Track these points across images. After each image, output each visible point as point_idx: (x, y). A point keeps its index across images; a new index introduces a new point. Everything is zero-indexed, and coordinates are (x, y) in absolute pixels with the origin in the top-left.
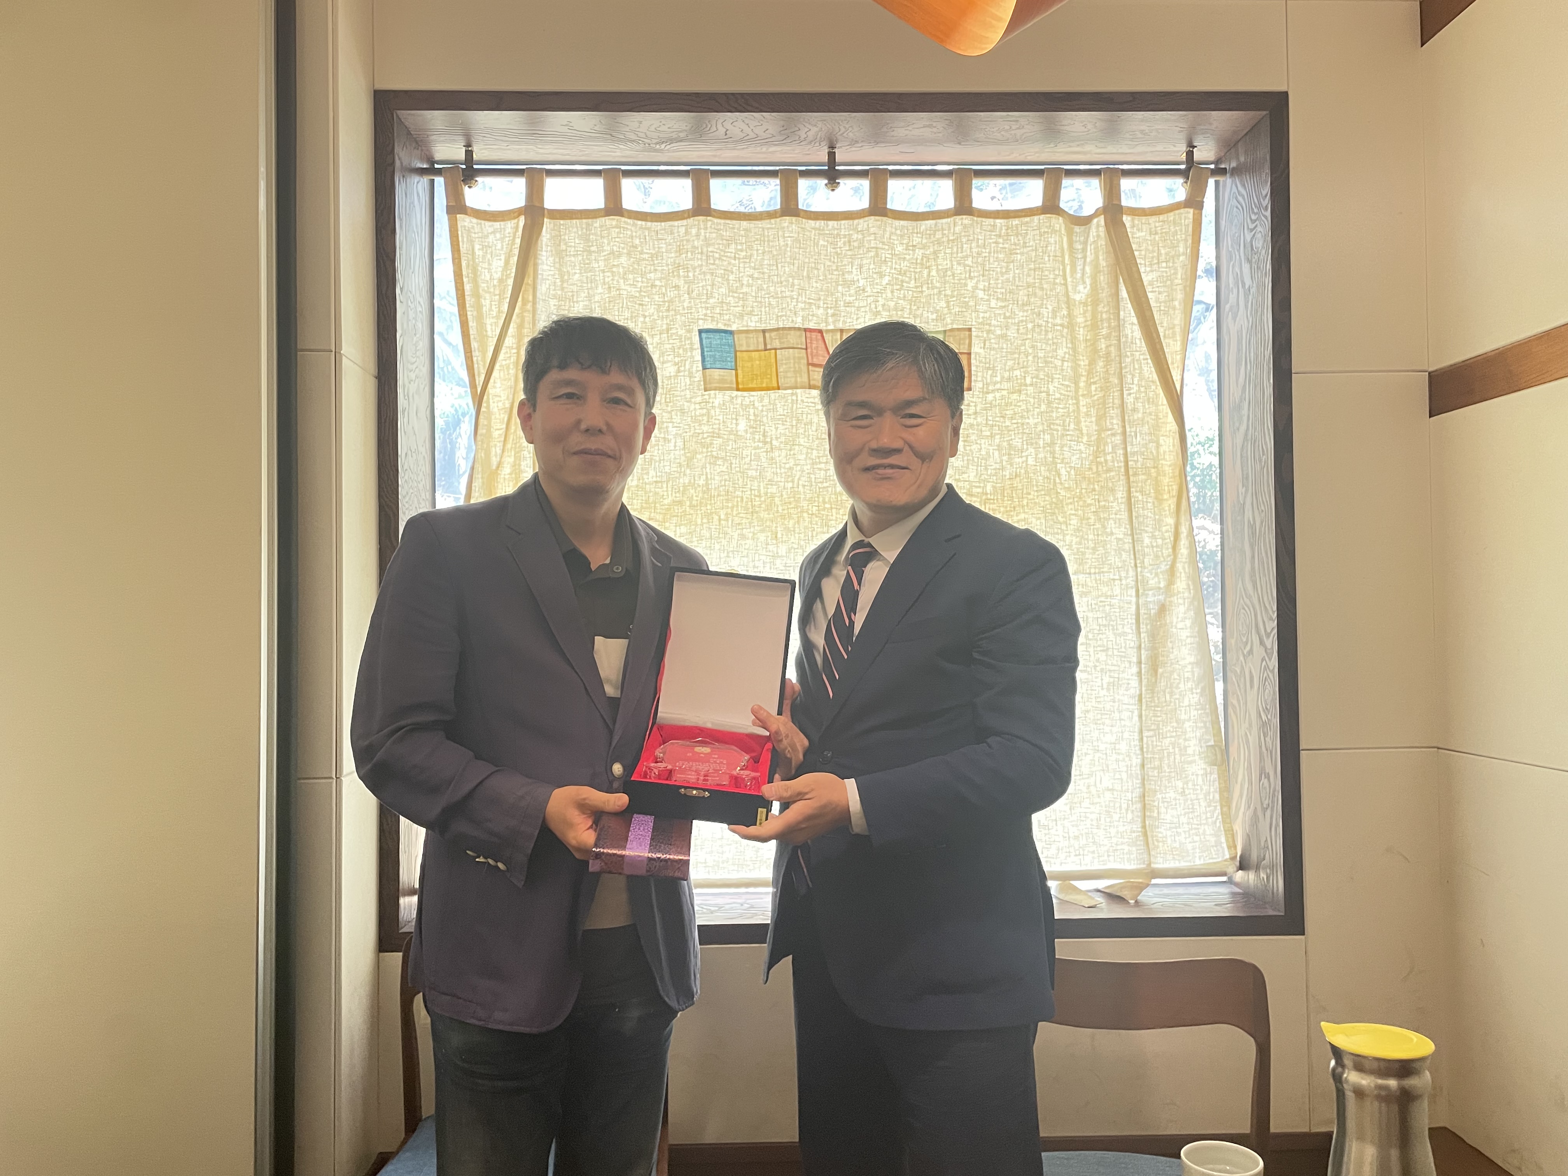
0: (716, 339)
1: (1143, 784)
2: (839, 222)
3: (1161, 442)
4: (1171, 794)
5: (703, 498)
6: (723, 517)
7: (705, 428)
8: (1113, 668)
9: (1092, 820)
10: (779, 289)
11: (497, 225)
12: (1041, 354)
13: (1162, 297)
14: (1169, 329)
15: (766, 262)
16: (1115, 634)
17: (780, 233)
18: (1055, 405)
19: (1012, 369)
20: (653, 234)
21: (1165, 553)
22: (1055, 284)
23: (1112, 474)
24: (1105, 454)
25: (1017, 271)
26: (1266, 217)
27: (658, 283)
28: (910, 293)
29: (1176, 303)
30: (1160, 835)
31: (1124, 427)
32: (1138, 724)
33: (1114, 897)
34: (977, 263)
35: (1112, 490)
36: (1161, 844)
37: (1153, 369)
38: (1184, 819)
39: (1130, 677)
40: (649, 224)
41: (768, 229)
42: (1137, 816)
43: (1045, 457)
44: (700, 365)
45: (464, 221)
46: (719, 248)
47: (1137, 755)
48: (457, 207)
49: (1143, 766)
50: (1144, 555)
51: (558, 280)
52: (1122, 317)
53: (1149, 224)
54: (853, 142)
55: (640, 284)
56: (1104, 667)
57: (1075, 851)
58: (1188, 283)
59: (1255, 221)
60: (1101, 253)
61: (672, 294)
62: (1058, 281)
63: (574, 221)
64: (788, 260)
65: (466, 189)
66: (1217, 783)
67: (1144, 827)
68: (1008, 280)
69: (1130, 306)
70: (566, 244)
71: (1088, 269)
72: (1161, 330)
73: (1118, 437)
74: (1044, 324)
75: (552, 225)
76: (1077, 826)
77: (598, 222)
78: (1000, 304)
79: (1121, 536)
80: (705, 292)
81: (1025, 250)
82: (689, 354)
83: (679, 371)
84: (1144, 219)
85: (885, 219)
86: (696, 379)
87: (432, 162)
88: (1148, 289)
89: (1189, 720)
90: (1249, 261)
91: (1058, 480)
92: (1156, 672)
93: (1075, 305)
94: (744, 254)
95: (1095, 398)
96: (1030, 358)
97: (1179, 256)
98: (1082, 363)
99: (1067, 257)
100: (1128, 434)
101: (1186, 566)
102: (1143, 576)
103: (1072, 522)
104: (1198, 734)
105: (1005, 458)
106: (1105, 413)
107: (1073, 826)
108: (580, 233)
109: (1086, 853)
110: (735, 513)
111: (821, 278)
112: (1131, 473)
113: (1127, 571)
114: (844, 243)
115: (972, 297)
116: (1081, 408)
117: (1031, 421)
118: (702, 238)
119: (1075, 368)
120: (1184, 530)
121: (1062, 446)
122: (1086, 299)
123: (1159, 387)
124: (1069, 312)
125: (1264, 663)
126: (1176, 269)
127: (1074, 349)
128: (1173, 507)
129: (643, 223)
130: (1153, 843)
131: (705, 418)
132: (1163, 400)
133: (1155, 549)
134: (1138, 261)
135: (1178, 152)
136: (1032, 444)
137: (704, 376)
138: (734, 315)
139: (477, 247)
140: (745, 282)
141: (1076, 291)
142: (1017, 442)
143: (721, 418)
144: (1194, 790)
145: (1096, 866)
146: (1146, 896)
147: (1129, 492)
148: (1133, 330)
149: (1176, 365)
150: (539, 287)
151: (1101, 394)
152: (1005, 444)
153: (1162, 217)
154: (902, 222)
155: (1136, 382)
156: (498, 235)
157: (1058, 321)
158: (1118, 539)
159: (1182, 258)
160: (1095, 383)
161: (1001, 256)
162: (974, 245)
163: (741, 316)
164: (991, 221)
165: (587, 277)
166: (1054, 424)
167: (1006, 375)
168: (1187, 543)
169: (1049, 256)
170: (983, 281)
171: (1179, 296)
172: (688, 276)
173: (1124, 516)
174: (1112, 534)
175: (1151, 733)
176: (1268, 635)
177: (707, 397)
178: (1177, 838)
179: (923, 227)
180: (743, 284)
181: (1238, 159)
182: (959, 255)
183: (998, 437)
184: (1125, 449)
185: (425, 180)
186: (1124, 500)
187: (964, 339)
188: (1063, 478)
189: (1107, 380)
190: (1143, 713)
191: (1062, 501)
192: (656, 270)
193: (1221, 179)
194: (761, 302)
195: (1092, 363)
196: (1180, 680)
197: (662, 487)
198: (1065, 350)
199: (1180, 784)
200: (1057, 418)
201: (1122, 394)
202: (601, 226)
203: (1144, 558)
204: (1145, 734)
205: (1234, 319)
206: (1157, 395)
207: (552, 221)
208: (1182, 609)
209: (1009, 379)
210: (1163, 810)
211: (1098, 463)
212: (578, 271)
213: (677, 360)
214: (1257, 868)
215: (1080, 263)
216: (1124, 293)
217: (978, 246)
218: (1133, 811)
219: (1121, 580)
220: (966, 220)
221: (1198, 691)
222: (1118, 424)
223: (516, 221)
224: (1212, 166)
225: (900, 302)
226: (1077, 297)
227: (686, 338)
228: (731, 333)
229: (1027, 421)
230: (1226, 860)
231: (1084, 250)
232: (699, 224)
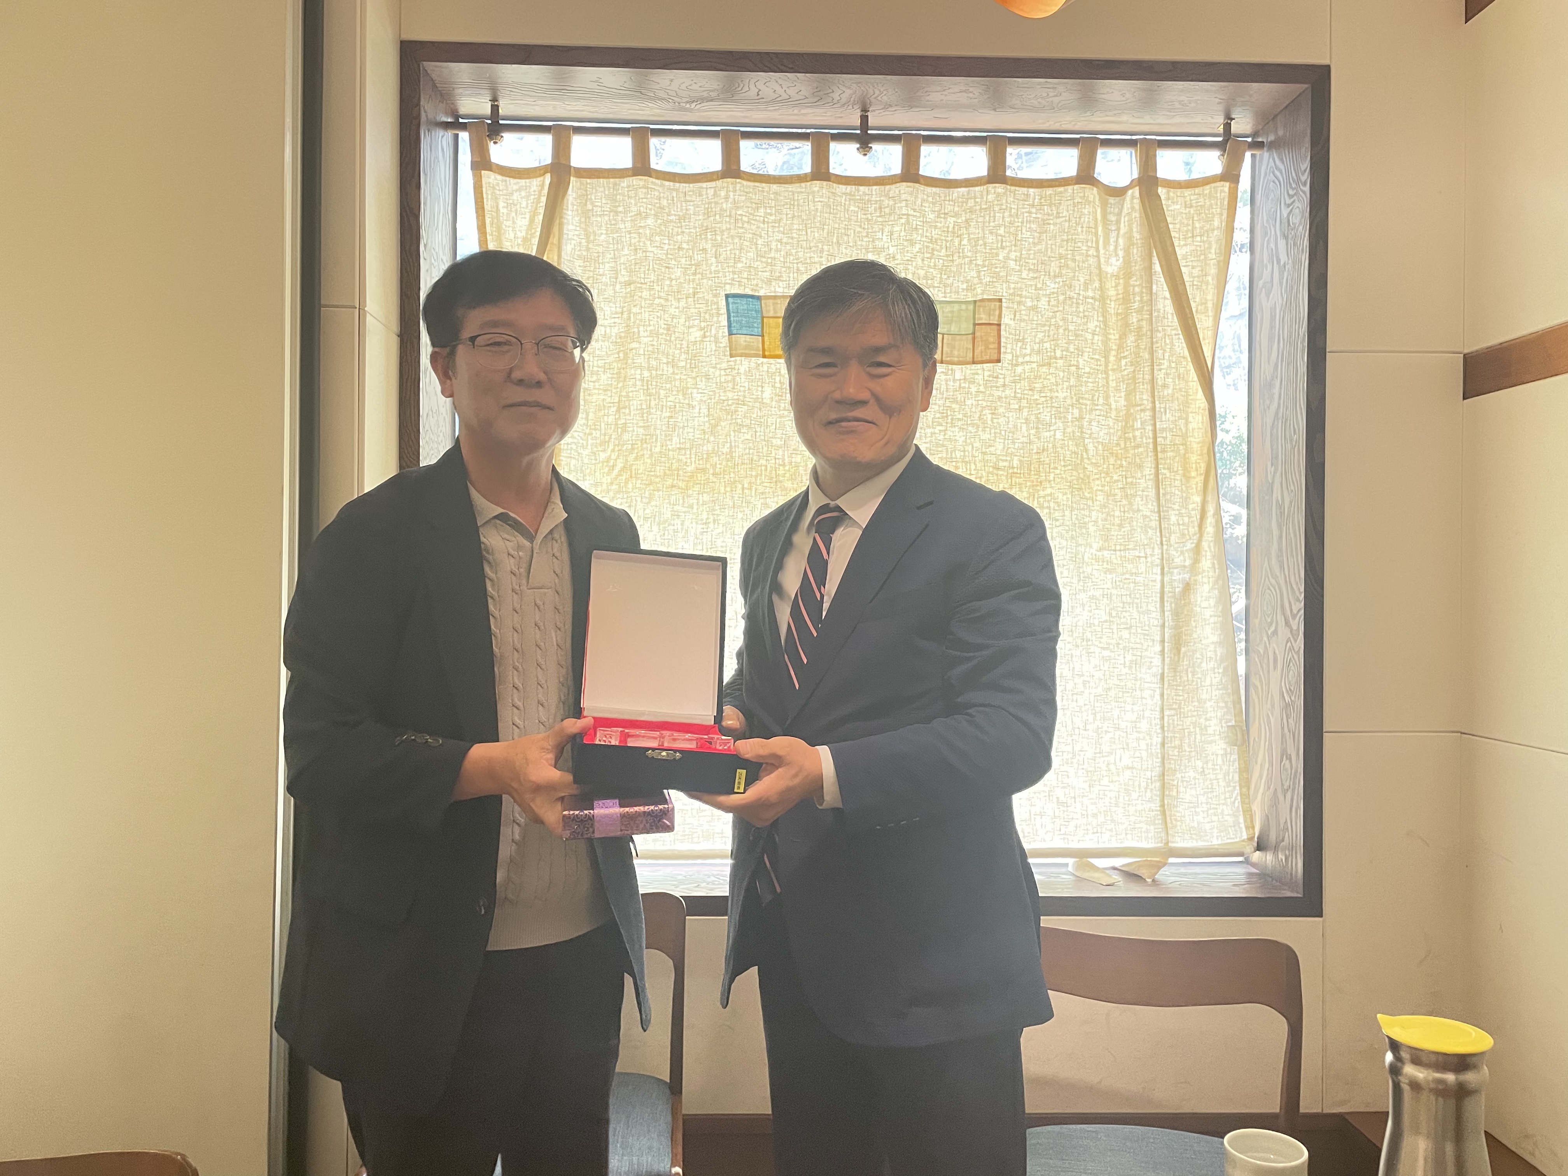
0: (743, 305)
1: (1163, 763)
2: (870, 188)
3: (1191, 419)
4: (1192, 774)
5: (727, 465)
6: (746, 486)
7: (730, 395)
8: (1139, 646)
9: (1111, 798)
10: (808, 255)
11: (522, 182)
12: (1071, 328)
13: (1196, 272)
14: (1202, 304)
15: (795, 227)
16: (1138, 612)
17: (810, 197)
18: (1084, 379)
19: (1042, 341)
20: (682, 195)
21: (1192, 531)
22: (1088, 256)
23: (1141, 450)
24: (1134, 430)
25: (1050, 242)
26: (1304, 193)
27: (685, 246)
28: (941, 261)
29: (1210, 278)
30: (1179, 814)
31: (1154, 402)
32: (1159, 702)
33: (1132, 876)
34: (1009, 233)
35: (1140, 467)
36: (1179, 823)
37: (1185, 345)
38: (1203, 799)
39: (1152, 655)
40: (677, 185)
41: (798, 193)
42: (1156, 795)
43: (1073, 432)
44: (726, 330)
45: (489, 178)
46: (747, 212)
47: (1158, 734)
48: (482, 163)
49: (1163, 744)
50: (1170, 534)
51: (583, 241)
52: (1154, 291)
53: (1184, 197)
54: (887, 106)
55: (666, 247)
56: (1127, 645)
57: (1093, 828)
58: (1222, 258)
59: (1292, 196)
60: (1134, 226)
61: (698, 257)
62: (1090, 253)
63: (601, 180)
64: (818, 224)
65: (491, 145)
66: (1236, 764)
67: (1163, 806)
68: (1040, 251)
69: (1162, 280)
70: (592, 204)
71: (1121, 241)
72: (1193, 305)
73: (1148, 413)
74: (1075, 296)
75: (579, 183)
76: (1095, 803)
77: (625, 182)
78: (1031, 275)
79: (1148, 514)
80: (733, 256)
81: (1058, 221)
82: (715, 319)
83: (705, 336)
84: (1179, 192)
85: (917, 185)
86: (722, 345)
87: (457, 116)
88: (1182, 263)
89: (1210, 700)
90: (1286, 237)
91: (1085, 456)
92: (1179, 651)
93: (1106, 278)
94: (773, 218)
95: (1126, 373)
96: (1061, 331)
97: (1213, 230)
98: (1112, 337)
99: (1100, 229)
100: (1157, 409)
101: (1212, 544)
102: (1169, 554)
103: (1098, 498)
104: (1219, 714)
105: (1033, 432)
106: (1135, 389)
107: (1092, 804)
108: (607, 192)
109: (1104, 831)
110: (758, 481)
111: (851, 244)
112: (1159, 449)
113: (1153, 548)
114: (875, 210)
115: (1003, 267)
116: (1110, 383)
117: (1061, 395)
118: (731, 200)
119: (1106, 342)
120: (1211, 509)
121: (1090, 422)
122: (1118, 272)
123: (1190, 364)
124: (1101, 284)
125: (1289, 644)
126: (1210, 243)
127: (1105, 322)
128: (1201, 485)
129: (672, 184)
130: (1172, 823)
131: (730, 385)
132: (1193, 376)
133: (1181, 527)
134: (1173, 234)
135: (1215, 124)
136: (1060, 418)
137: (730, 342)
138: (763, 281)
139: (501, 204)
140: (773, 247)
141: (1107, 262)
142: (1046, 416)
143: (746, 384)
144: (1214, 769)
145: (1114, 844)
146: (1163, 875)
147: (1157, 468)
148: (1165, 305)
149: (1207, 341)
150: (564, 247)
151: (1131, 369)
152: (1033, 417)
153: (1197, 190)
154: (934, 189)
155: (1167, 357)
156: (523, 193)
157: (1090, 293)
158: (1145, 517)
159: (1216, 232)
160: (1125, 357)
161: (1034, 226)
162: (1006, 214)
163: (769, 282)
164: (1025, 190)
165: (613, 239)
166: (1082, 398)
167: (1036, 347)
168: (1213, 521)
169: (1082, 227)
170: (1015, 251)
171: (1213, 271)
172: (716, 240)
173: (1152, 493)
174: (1139, 510)
175: (1173, 712)
176: (1294, 617)
177: (732, 363)
178: (1195, 818)
179: (956, 194)
180: (771, 249)
181: (1276, 132)
182: (992, 224)
183: (1026, 410)
184: (1155, 425)
185: (449, 134)
186: (1152, 477)
187: (994, 310)
188: (1091, 453)
189: (1137, 354)
190: (1165, 692)
191: (1088, 477)
192: (683, 232)
193: (1257, 152)
194: (789, 268)
195: (1123, 337)
196: (1202, 659)
197: (685, 454)
198: (1096, 323)
199: (1199, 764)
200: (1086, 392)
201: (1153, 370)
202: (628, 186)
203: (1170, 536)
204: (1167, 713)
205: (1268, 295)
206: (1188, 371)
207: (578, 180)
208: (1206, 588)
209: (1039, 352)
210: (1182, 789)
211: (1126, 439)
212: (604, 232)
213: (703, 324)
214: (1276, 849)
215: (1113, 235)
216: (1157, 267)
217: (1010, 215)
218: (1152, 790)
219: (1146, 557)
220: (1000, 188)
221: (1221, 671)
222: (1148, 400)
223: (542, 178)
224: (1249, 140)
225: (931, 270)
226: (1109, 270)
227: (713, 303)
228: (759, 298)
229: (1056, 394)
230: (1243, 841)
231: (1118, 222)
232: (727, 187)
